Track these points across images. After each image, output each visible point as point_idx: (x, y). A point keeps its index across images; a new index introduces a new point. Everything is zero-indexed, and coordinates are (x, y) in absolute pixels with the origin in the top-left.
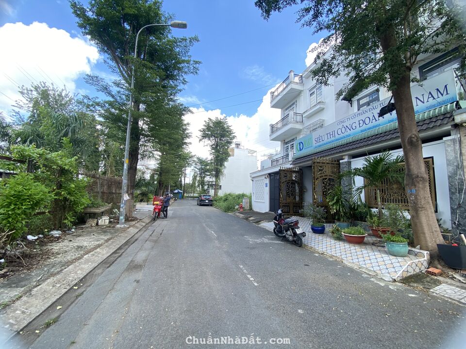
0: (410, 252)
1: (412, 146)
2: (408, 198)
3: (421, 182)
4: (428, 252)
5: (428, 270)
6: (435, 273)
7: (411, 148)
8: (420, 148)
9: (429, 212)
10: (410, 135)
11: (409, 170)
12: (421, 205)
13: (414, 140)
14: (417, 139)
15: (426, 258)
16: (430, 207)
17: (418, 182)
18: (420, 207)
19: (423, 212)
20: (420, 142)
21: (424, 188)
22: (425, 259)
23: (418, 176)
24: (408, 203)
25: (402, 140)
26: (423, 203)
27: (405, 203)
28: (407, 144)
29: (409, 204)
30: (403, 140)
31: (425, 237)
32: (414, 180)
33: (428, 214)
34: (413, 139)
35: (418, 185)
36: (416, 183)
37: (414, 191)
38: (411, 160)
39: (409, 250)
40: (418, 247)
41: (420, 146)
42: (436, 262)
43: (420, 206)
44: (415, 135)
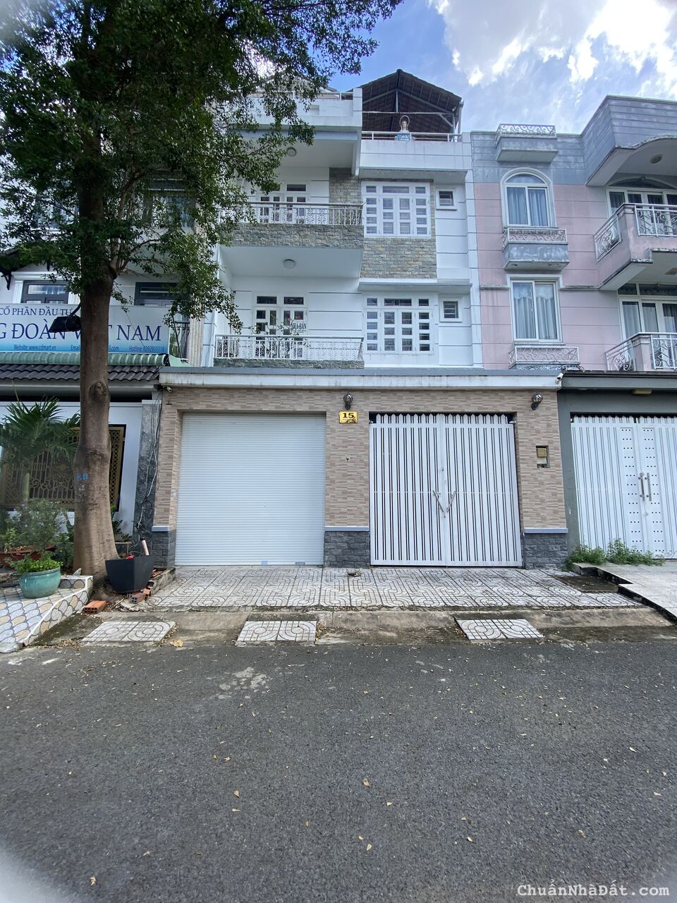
0: (62, 584)
1: (94, 400)
2: (75, 488)
3: (98, 463)
4: (92, 577)
5: (89, 606)
6: (96, 609)
7: (93, 404)
8: (106, 407)
9: (103, 512)
10: (94, 382)
11: (84, 440)
12: (93, 499)
13: (100, 391)
14: (104, 391)
15: (86, 588)
16: (106, 502)
17: (95, 463)
18: (90, 504)
19: (95, 511)
20: (107, 397)
21: (100, 474)
22: (84, 589)
23: (95, 453)
24: (74, 498)
25: (81, 388)
26: (96, 496)
27: (69, 497)
28: (87, 396)
29: (76, 500)
30: (83, 388)
31: (91, 553)
32: (88, 457)
33: (101, 514)
34: (98, 390)
35: (93, 467)
36: (91, 464)
37: (86, 476)
38: (89, 424)
39: (62, 581)
40: (78, 571)
41: (106, 404)
42: (101, 590)
43: (91, 502)
44: (102, 385)
